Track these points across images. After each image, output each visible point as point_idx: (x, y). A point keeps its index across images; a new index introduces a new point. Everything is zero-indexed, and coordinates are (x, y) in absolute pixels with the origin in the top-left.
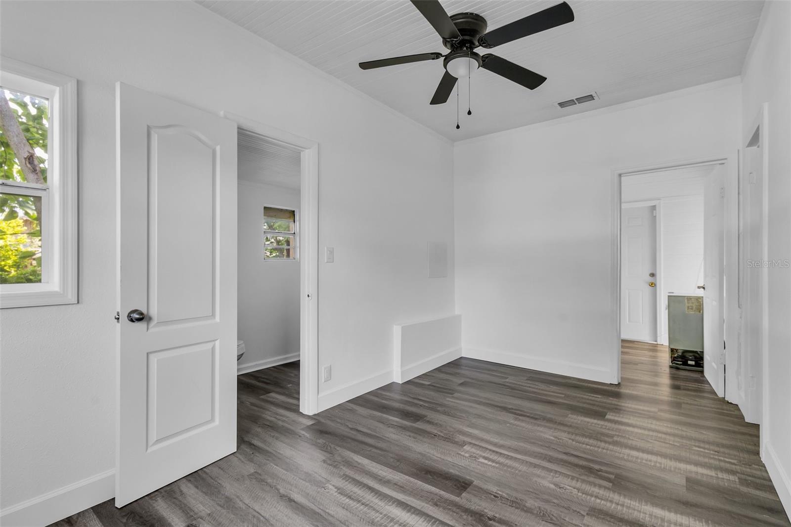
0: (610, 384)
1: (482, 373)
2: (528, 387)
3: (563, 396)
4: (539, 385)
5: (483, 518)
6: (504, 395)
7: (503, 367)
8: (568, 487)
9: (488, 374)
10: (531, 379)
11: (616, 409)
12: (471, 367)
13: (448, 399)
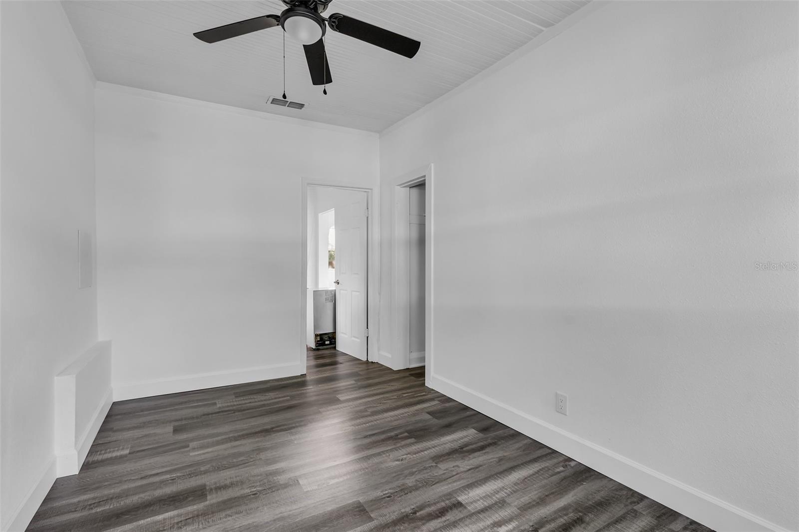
0: (301, 375)
1: (176, 410)
2: (248, 403)
3: (289, 398)
4: (255, 397)
5: (410, 517)
6: (241, 419)
7: (186, 395)
8: (405, 456)
9: (186, 408)
10: (237, 395)
11: (336, 391)
12: (154, 409)
13: (191, 454)
